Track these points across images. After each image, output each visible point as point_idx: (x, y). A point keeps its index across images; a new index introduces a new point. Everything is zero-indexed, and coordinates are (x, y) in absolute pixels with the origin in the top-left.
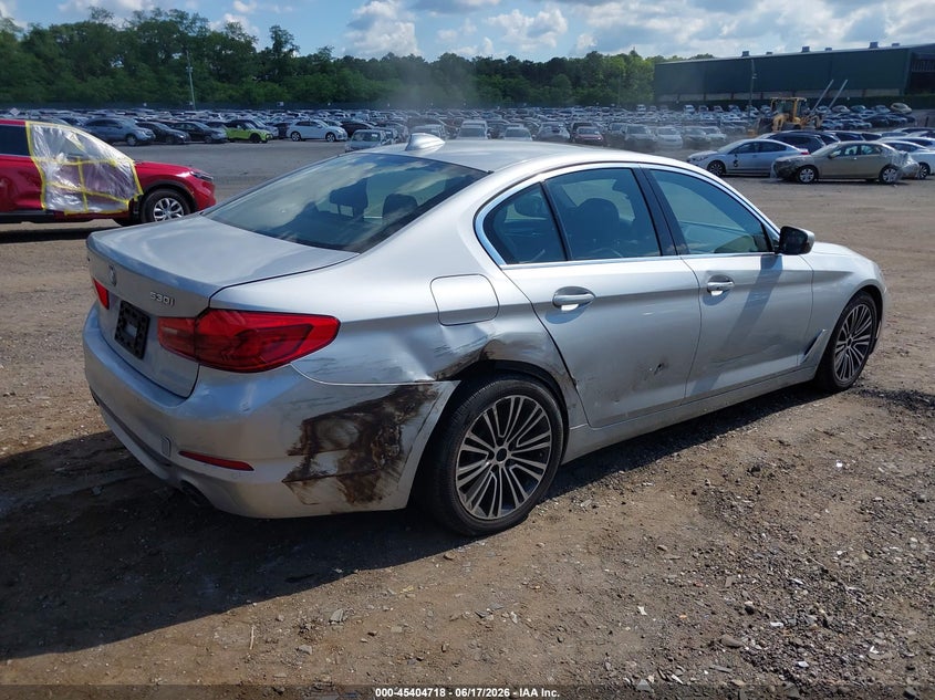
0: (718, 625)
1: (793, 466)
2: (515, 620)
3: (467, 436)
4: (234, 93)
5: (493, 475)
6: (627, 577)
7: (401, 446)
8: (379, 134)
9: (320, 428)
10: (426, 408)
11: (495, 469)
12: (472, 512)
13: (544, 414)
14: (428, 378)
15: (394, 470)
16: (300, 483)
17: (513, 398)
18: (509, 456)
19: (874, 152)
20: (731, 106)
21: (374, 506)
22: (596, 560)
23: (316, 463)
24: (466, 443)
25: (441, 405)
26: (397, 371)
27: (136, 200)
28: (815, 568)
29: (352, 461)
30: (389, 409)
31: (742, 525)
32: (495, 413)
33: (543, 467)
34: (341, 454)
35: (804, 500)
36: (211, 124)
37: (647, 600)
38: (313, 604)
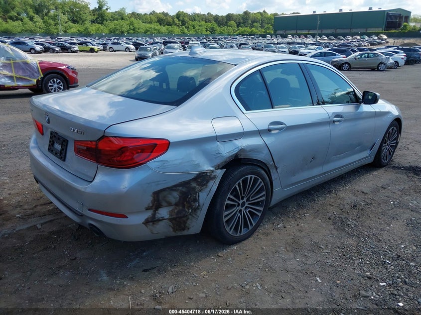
0: (355, 285)
1: (371, 204)
2: (259, 288)
3: (228, 196)
4: (80, 29)
5: (239, 214)
6: (308, 262)
7: (199, 203)
8: (151, 48)
9: (161, 196)
10: (211, 183)
11: (240, 211)
12: (230, 233)
13: (262, 184)
14: (212, 169)
15: (196, 215)
16: (151, 223)
17: (249, 176)
18: (246, 205)
19: (375, 56)
20: (308, 36)
21: (185, 233)
22: (292, 255)
23: (159, 213)
24: (228, 200)
25: (217, 181)
26: (198, 165)
27: (40, 79)
28: (394, 254)
29: (176, 211)
30: (194, 185)
31: (355, 234)
32: (241, 184)
33: (261, 209)
34: (171, 208)
35: (381, 221)
36: (71, 44)
37: (320, 274)
38: (158, 283)
